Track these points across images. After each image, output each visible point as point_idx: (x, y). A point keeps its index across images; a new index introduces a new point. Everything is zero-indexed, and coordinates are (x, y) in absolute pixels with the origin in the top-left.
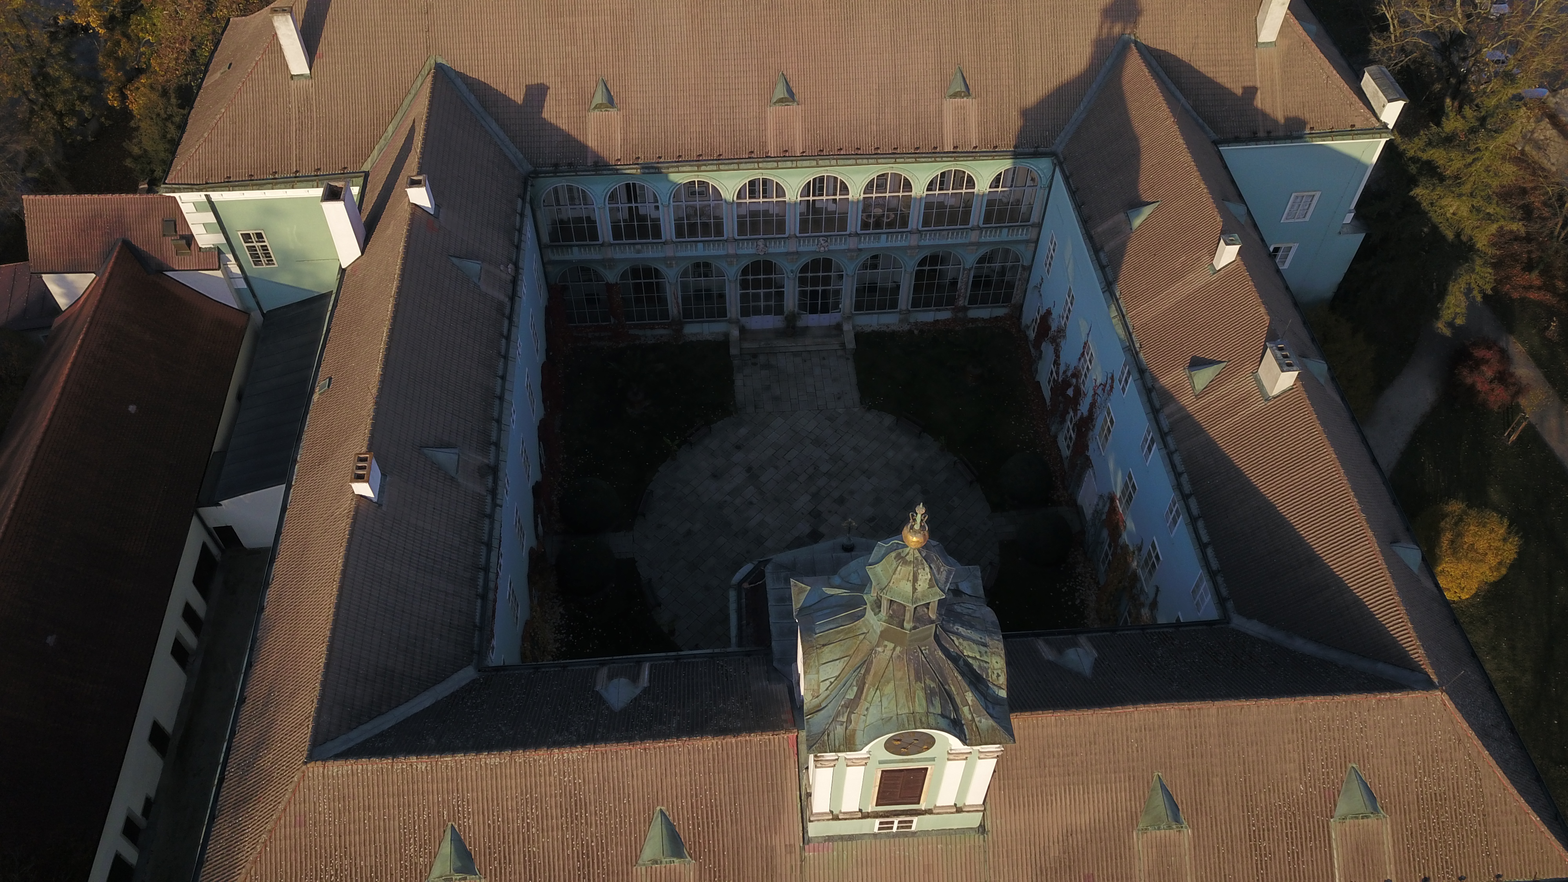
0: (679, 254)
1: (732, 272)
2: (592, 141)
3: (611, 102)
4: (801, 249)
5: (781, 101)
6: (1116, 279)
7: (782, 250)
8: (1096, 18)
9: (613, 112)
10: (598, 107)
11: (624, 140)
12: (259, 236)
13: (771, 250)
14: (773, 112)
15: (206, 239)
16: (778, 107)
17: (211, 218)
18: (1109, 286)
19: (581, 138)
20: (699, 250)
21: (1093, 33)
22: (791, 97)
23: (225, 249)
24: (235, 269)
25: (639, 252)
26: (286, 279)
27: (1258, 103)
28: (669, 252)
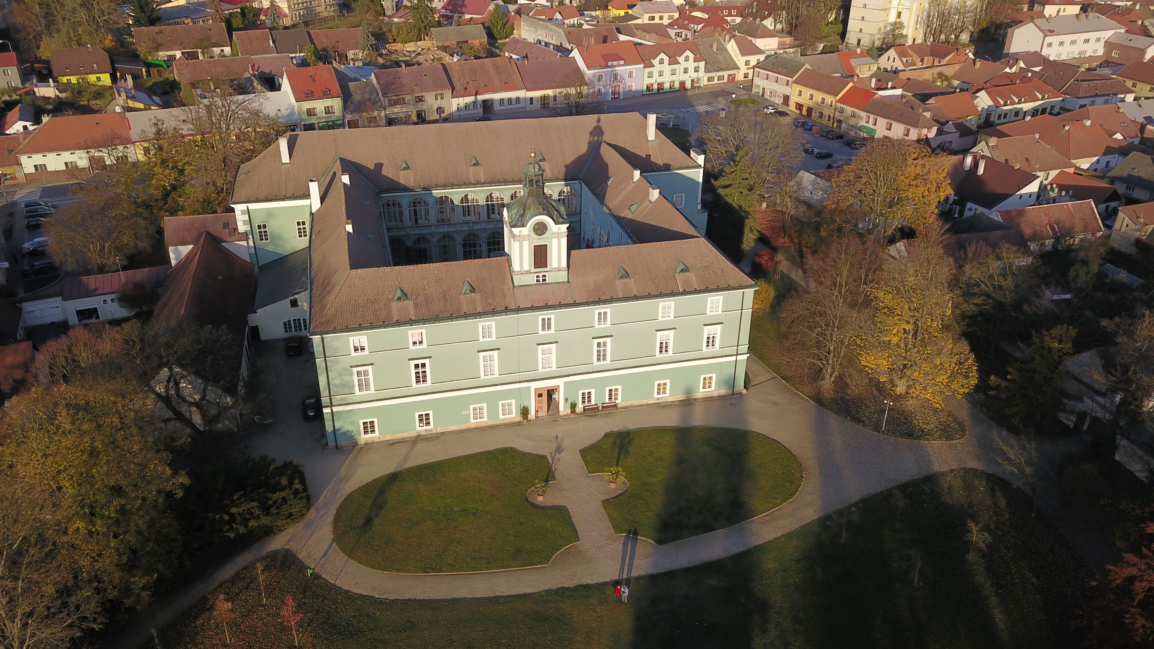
0: (437, 231)
1: (459, 239)
2: (402, 182)
3: (408, 168)
4: (487, 227)
5: (474, 165)
6: (604, 200)
7: (480, 227)
8: (588, 136)
9: (409, 171)
10: (404, 169)
11: (415, 180)
12: (265, 226)
13: (476, 228)
14: (472, 169)
15: (242, 228)
16: (474, 167)
17: (246, 217)
18: (602, 203)
19: (397, 180)
20: (446, 229)
21: (587, 140)
22: (477, 164)
23: (249, 233)
24: (251, 244)
25: (420, 230)
26: (270, 248)
27: (652, 159)
28: (434, 229)
